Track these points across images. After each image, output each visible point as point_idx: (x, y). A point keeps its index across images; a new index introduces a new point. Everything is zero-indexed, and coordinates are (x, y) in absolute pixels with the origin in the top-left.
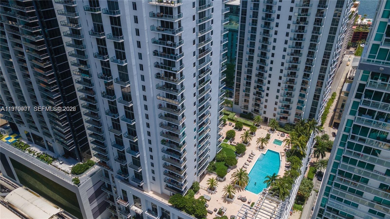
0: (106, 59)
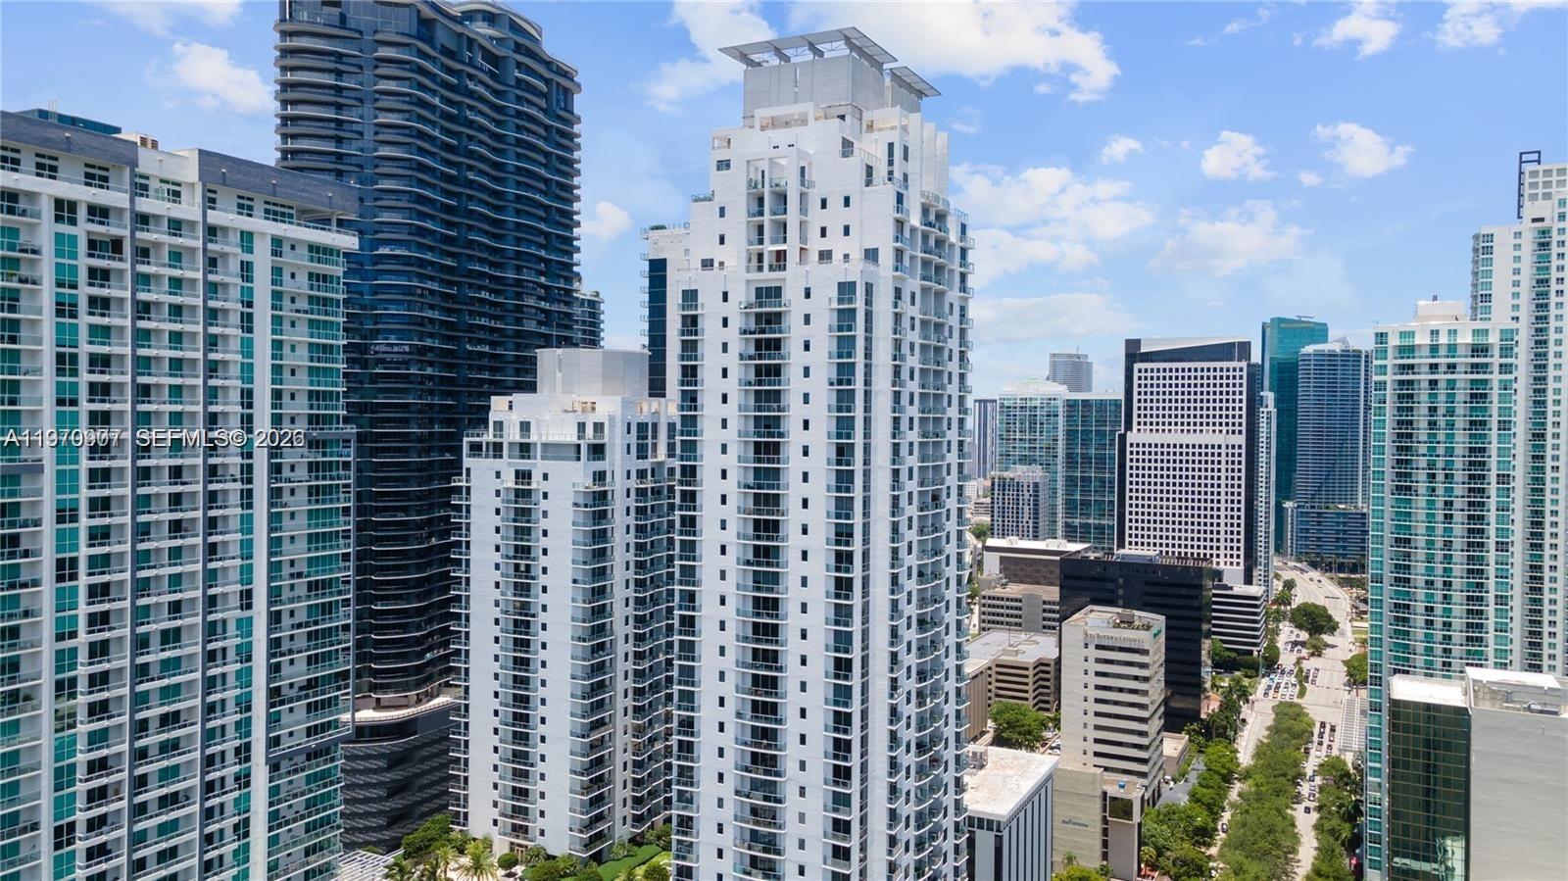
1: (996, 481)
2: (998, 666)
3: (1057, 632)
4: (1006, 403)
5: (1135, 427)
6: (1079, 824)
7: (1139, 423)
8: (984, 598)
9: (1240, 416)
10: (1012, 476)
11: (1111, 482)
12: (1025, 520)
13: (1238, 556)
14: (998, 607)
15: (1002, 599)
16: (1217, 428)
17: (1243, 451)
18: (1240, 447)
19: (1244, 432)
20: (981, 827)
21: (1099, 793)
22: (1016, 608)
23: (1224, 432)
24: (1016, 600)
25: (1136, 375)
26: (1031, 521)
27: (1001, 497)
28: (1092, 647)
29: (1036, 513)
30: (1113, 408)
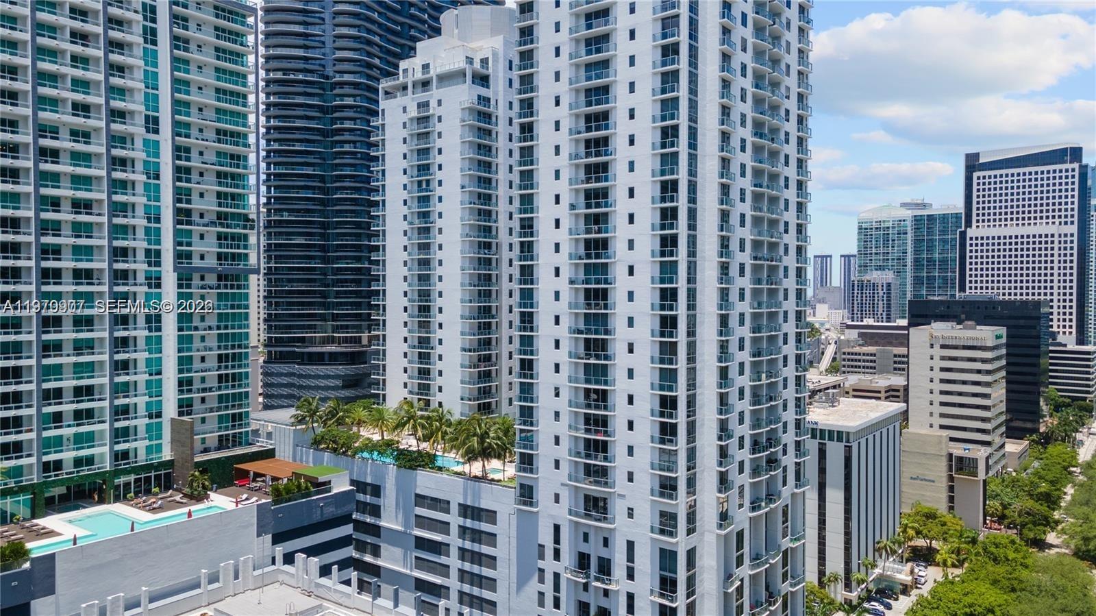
1: (856, 282)
2: (854, 390)
3: (905, 372)
4: (864, 226)
5: (974, 224)
6: (926, 480)
7: (978, 221)
8: (844, 353)
9: (1072, 210)
10: (869, 278)
11: (953, 279)
12: (879, 313)
13: (1071, 327)
14: (856, 360)
15: (860, 354)
16: (1050, 220)
17: (1075, 239)
18: (1072, 235)
19: (1076, 223)
20: (831, 439)
21: (944, 453)
22: (871, 361)
23: (1057, 223)
24: (871, 355)
25: (975, 181)
26: (885, 313)
27: (859, 295)
28: (937, 347)
29: (889, 306)
30: (954, 220)
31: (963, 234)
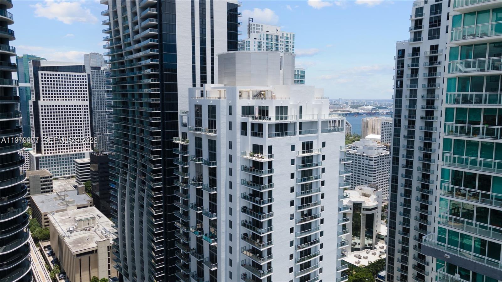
0: (200, 210)
7: (44, 97)
9: (87, 94)
17: (88, 107)
19: (88, 100)
23: (81, 100)
25: (40, 76)
31: (36, 105)
